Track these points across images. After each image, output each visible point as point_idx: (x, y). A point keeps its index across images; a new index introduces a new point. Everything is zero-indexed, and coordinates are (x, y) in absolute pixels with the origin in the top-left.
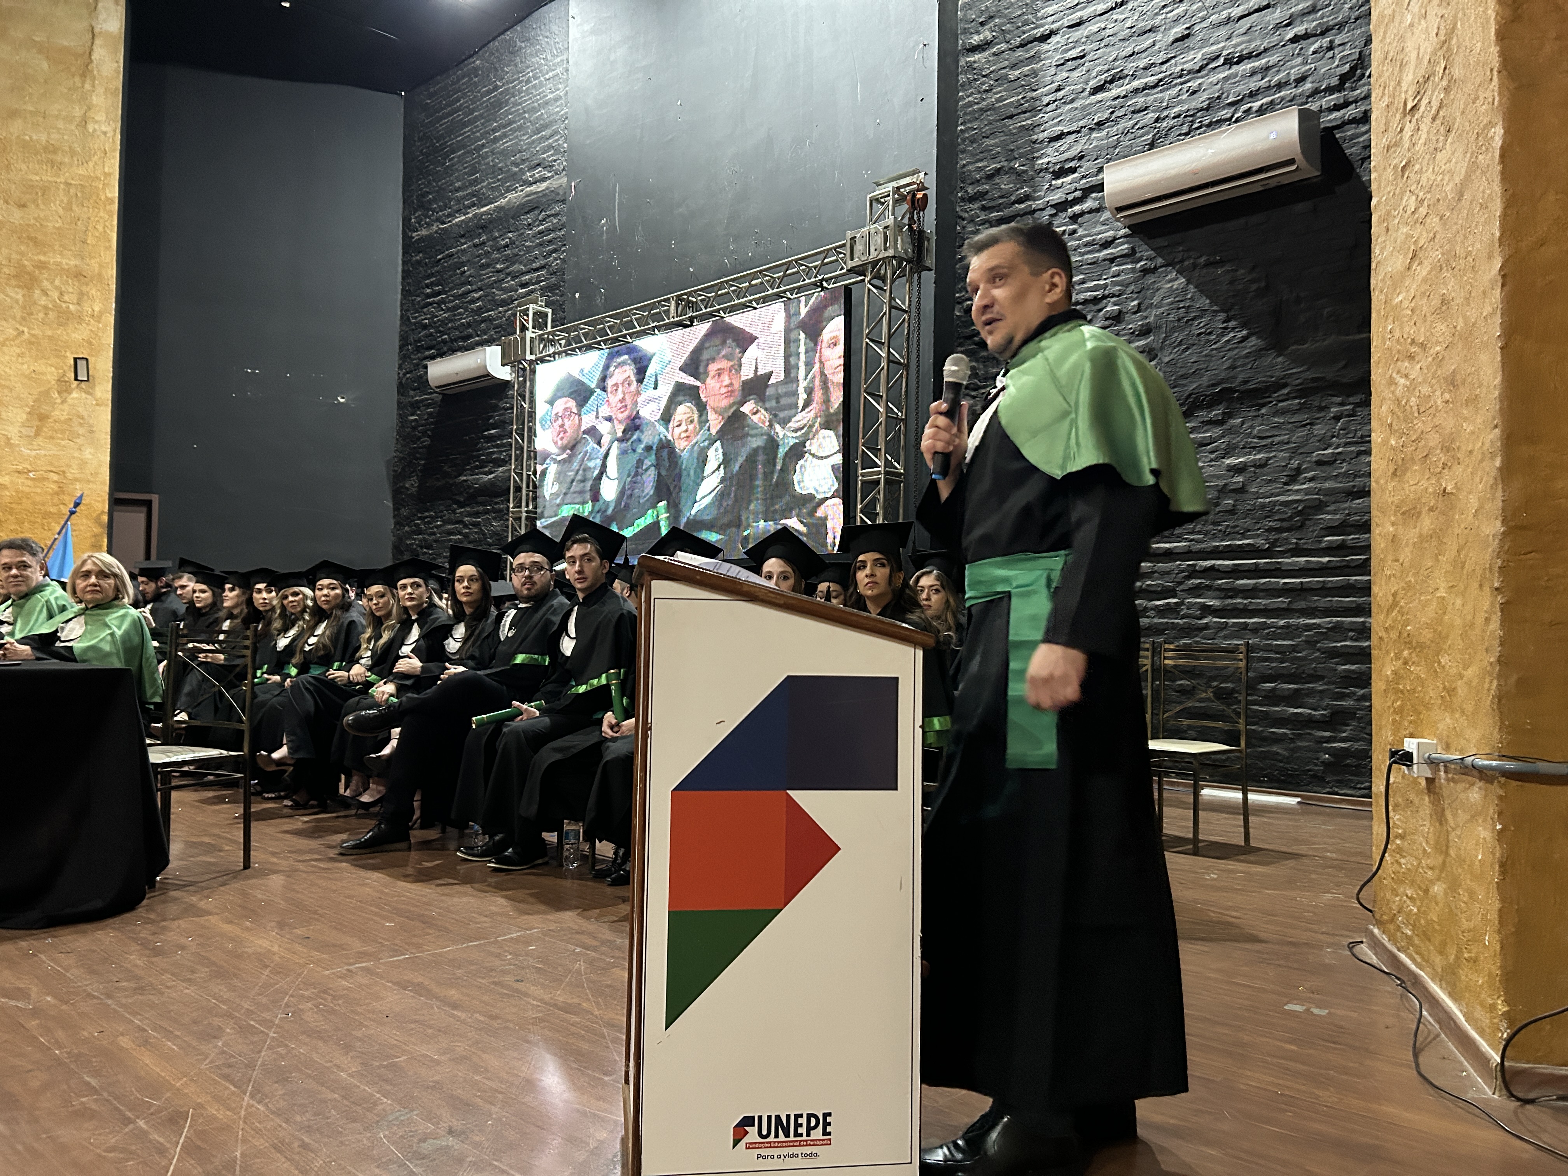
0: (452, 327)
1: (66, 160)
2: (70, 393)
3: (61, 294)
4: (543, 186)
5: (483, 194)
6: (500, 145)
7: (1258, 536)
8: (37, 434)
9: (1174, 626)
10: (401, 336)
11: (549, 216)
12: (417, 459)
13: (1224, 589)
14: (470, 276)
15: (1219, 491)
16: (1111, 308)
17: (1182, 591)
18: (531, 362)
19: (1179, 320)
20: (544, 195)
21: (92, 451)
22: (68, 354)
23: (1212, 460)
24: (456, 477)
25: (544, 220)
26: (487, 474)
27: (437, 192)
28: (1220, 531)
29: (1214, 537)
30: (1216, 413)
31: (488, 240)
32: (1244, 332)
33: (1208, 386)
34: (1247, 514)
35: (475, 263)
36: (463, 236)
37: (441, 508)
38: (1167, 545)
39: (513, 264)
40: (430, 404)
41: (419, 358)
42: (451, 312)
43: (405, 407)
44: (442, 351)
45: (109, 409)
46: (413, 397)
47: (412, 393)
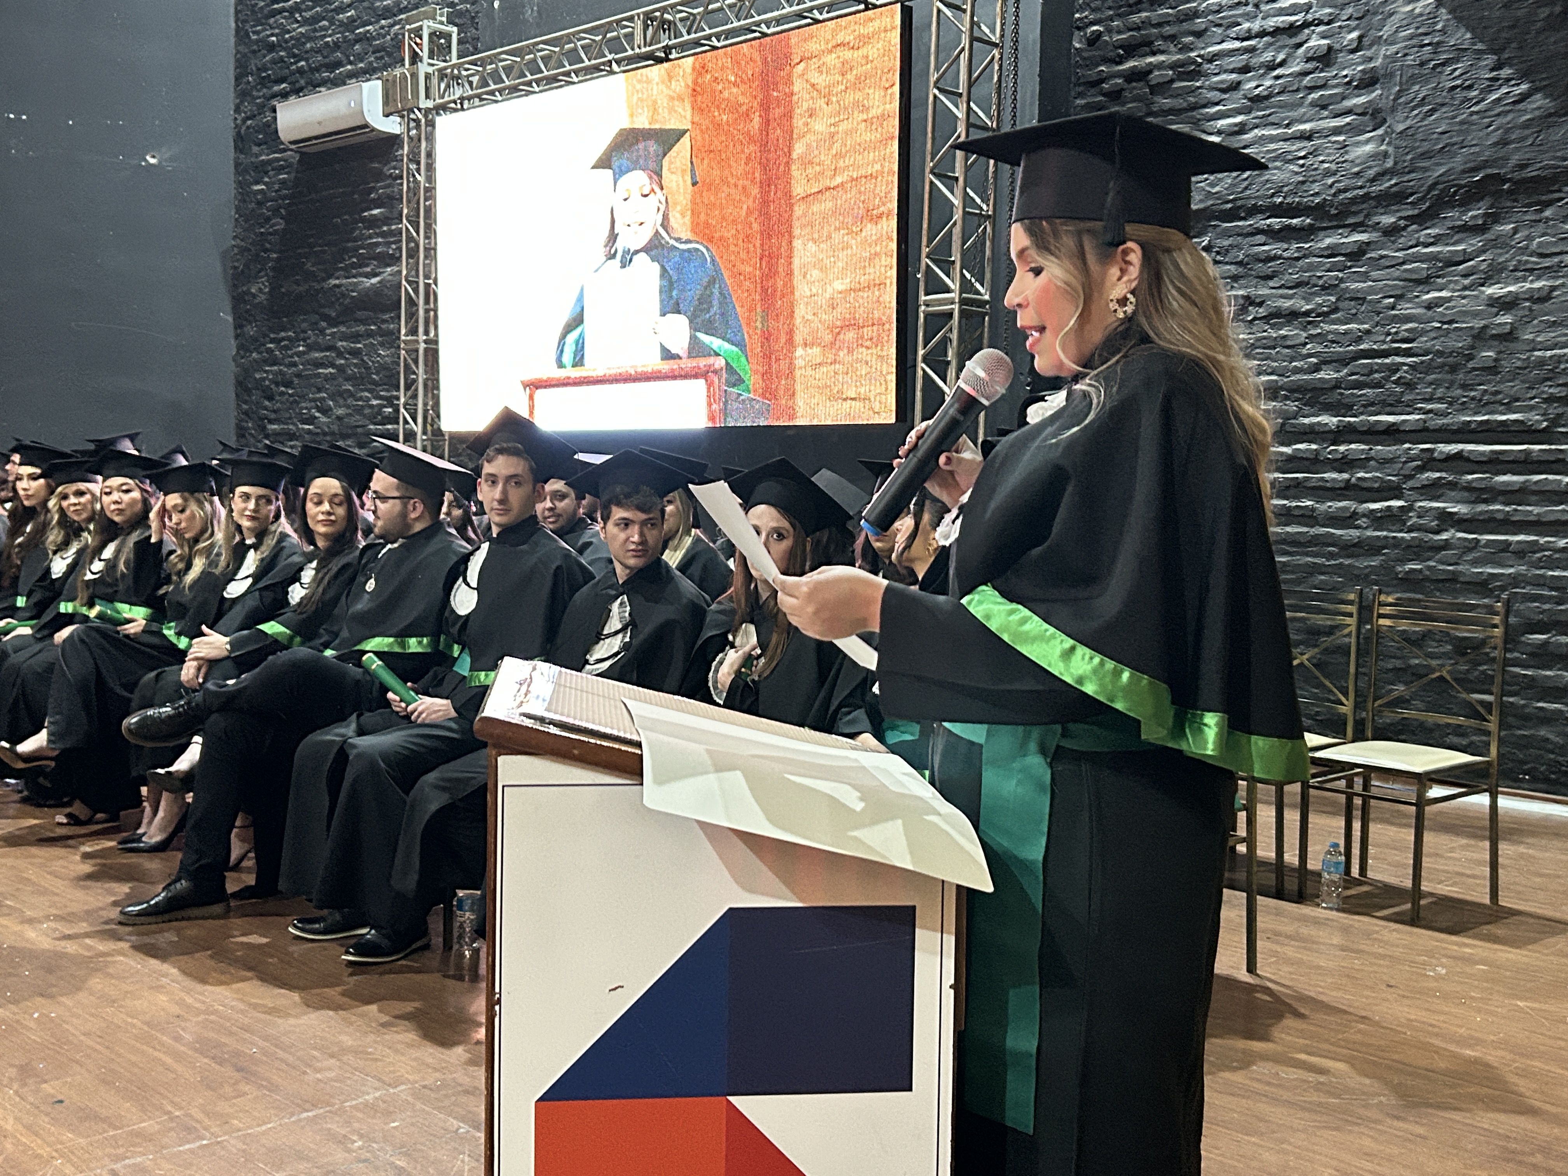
0: (312, 49)
7: (1532, 408)
9: (1397, 543)
10: (237, 60)
12: (266, 251)
13: (1475, 489)
15: (1474, 337)
16: (1316, 42)
17: (1411, 489)
18: (428, 111)
19: (1422, 64)
23: (1465, 288)
24: (324, 280)
26: (368, 276)
28: (1473, 398)
29: (1463, 408)
30: (1474, 214)
32: (1524, 87)
33: (1464, 172)
34: (1515, 374)
37: (304, 325)
38: (1391, 419)
40: (282, 168)
41: (264, 96)
42: (310, 25)
43: (246, 171)
44: (297, 85)
46: (257, 156)
47: (255, 149)
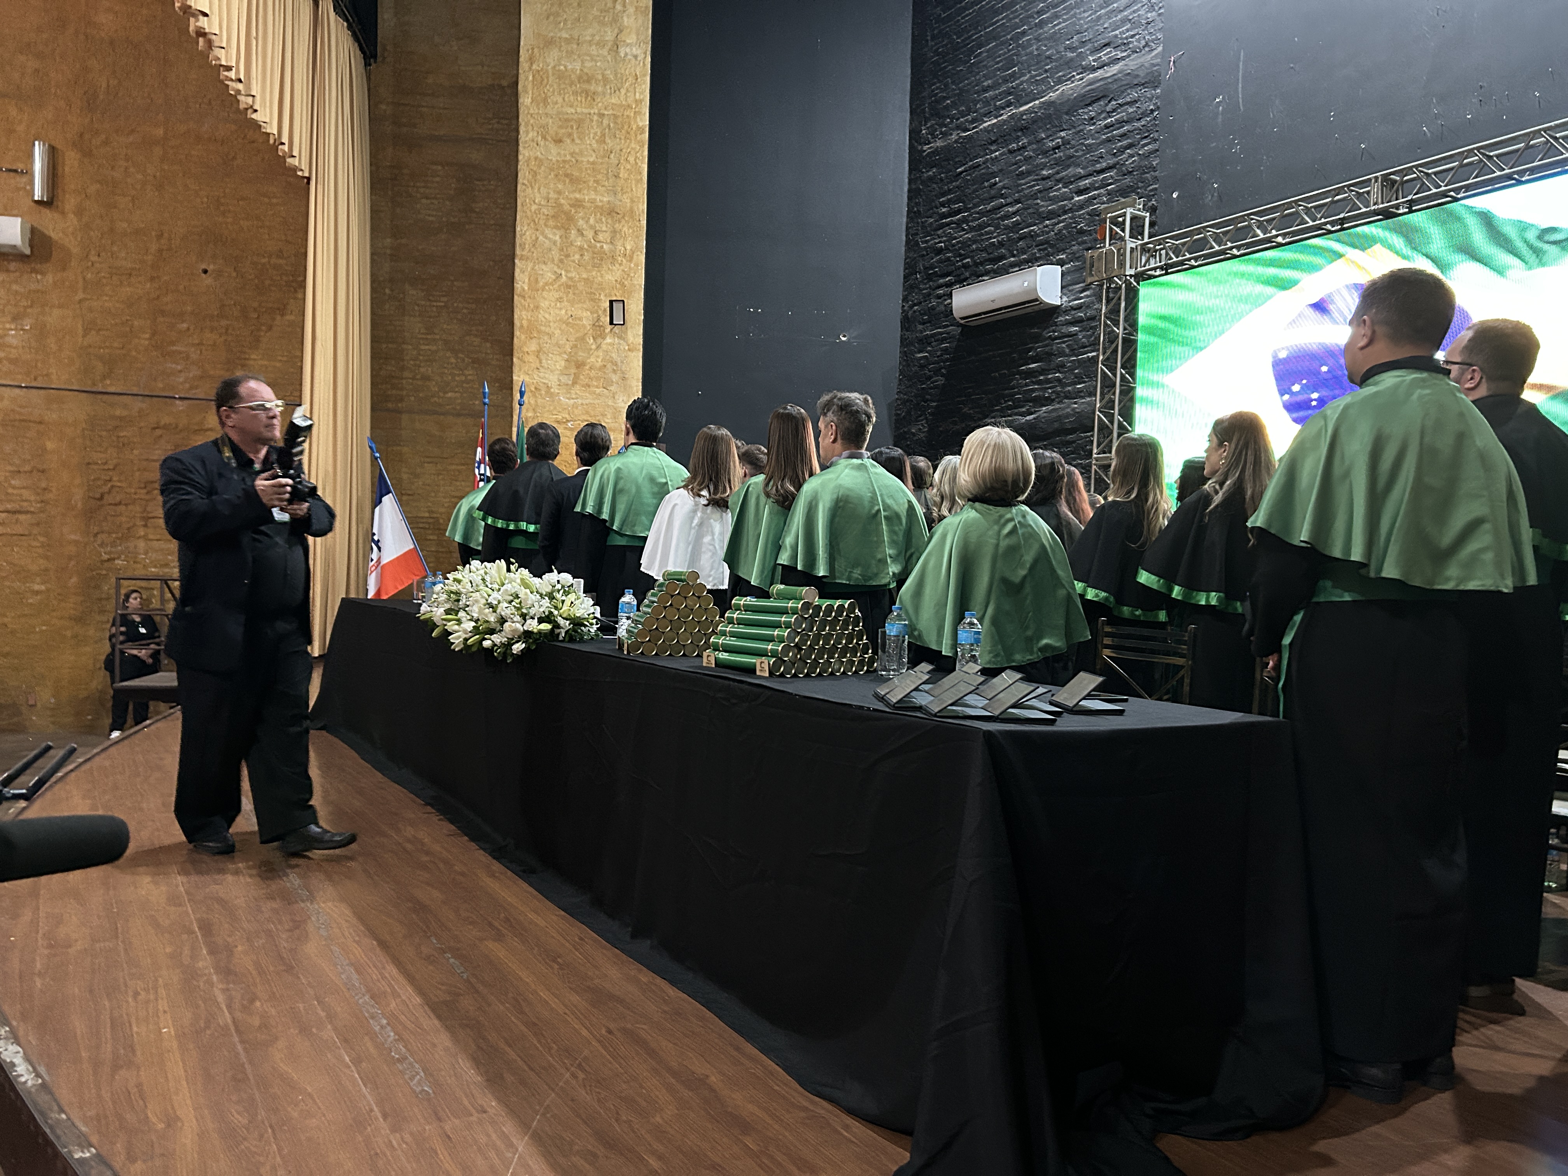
0: (978, 249)
1: (600, 89)
2: (604, 339)
3: (596, 233)
4: (1114, 69)
5: (1024, 90)
6: (1049, 29)
8: (575, 383)
11: (1121, 105)
12: (927, 401)
14: (1004, 187)
18: (1129, 278)
20: (1116, 80)
22: (602, 297)
25: (1114, 111)
26: (1023, 415)
27: (958, 95)
31: (1030, 143)
35: (1011, 172)
36: (993, 142)
39: (1069, 166)
40: (944, 339)
41: (930, 287)
42: (976, 231)
43: (911, 344)
44: (962, 277)
45: (641, 354)
46: (921, 332)
47: (920, 327)
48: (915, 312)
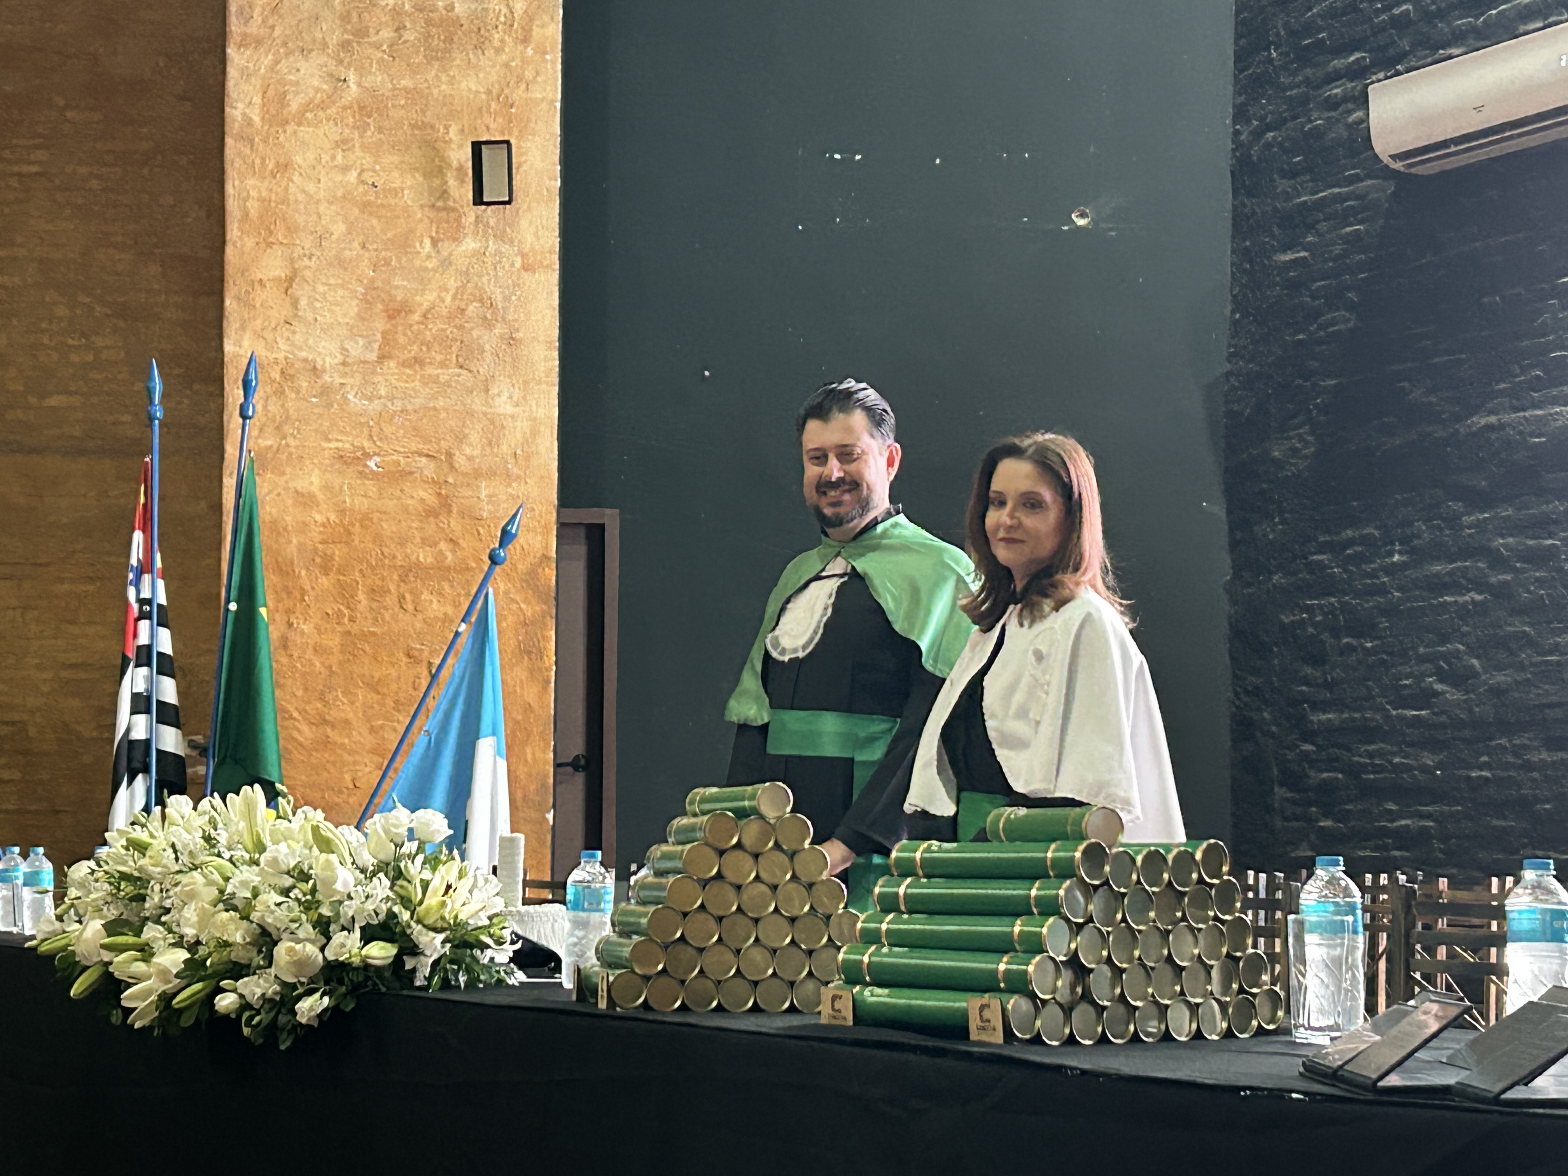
2: (460, 239)
8: (384, 356)
21: (517, 394)
22: (453, 135)
37: (1405, 511)
40: (1351, 212)
41: (1307, 81)
43: (1262, 228)
44: (1391, 52)
45: (554, 277)
46: (1288, 198)
47: (1283, 185)
48: (1268, 145)
